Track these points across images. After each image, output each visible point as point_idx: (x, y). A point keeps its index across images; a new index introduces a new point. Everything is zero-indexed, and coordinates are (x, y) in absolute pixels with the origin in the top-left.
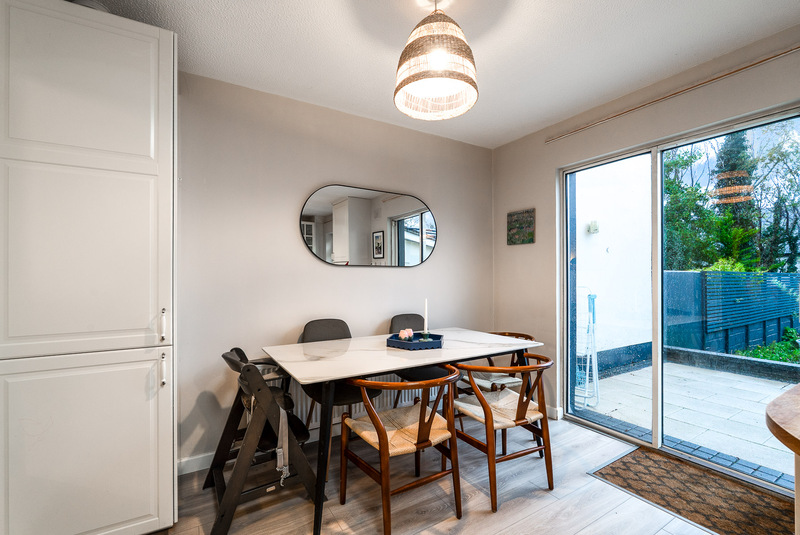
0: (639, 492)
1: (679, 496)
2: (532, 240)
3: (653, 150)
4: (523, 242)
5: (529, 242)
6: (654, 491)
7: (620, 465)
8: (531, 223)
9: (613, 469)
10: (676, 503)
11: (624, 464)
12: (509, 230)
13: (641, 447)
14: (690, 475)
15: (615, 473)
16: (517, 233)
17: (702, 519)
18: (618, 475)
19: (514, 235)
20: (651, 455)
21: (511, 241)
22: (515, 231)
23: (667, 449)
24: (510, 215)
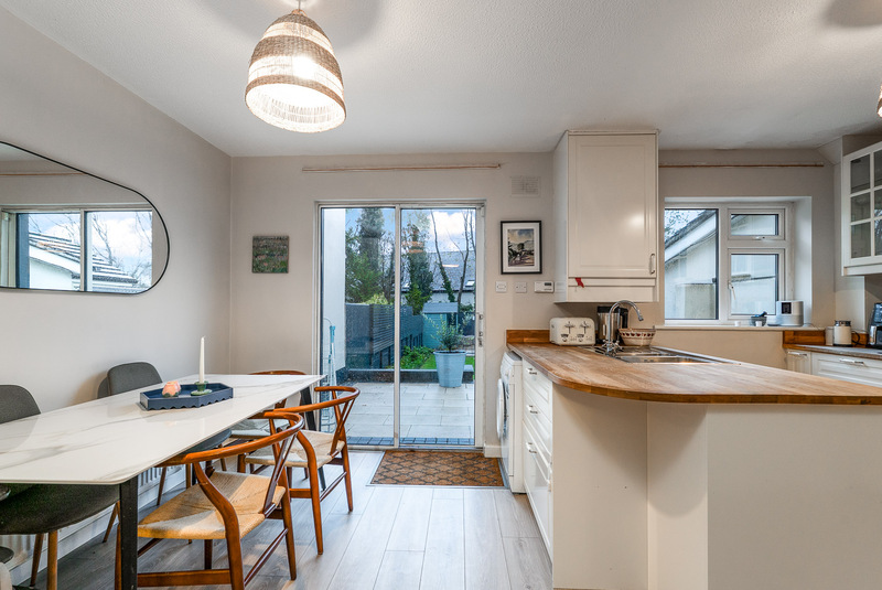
0: (406, 482)
1: (427, 474)
2: (285, 270)
3: (397, 206)
4: (274, 271)
5: (282, 272)
6: (413, 478)
7: (382, 470)
8: (285, 252)
9: (381, 474)
10: (429, 479)
11: (385, 467)
12: (255, 256)
13: (387, 451)
14: (423, 458)
15: (382, 477)
16: (267, 260)
17: (445, 482)
18: (386, 477)
19: (261, 262)
20: (396, 454)
21: (257, 268)
22: (263, 258)
23: (403, 446)
24: (256, 239)
